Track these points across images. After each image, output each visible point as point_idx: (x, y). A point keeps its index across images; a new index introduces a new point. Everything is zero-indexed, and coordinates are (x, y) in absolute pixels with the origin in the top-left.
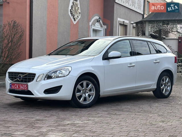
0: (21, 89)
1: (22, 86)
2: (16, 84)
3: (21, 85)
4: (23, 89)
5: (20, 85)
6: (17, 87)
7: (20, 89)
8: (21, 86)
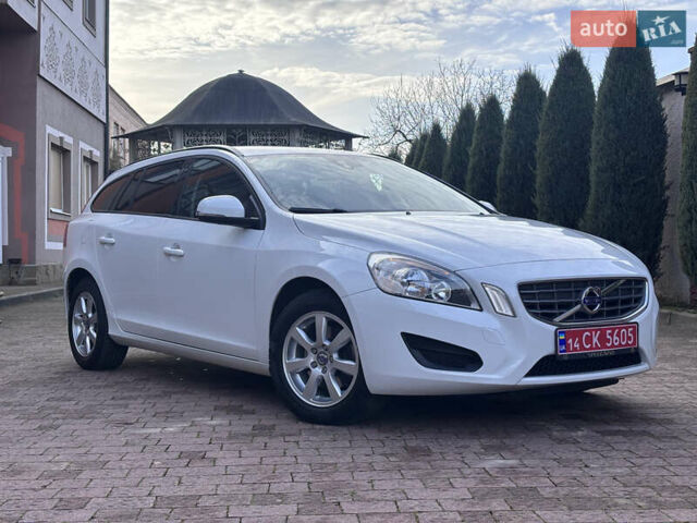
0: (613, 346)
1: (618, 335)
2: (590, 331)
3: (613, 330)
4: (620, 344)
5: (609, 331)
6: (595, 340)
7: (607, 350)
8: (611, 335)
